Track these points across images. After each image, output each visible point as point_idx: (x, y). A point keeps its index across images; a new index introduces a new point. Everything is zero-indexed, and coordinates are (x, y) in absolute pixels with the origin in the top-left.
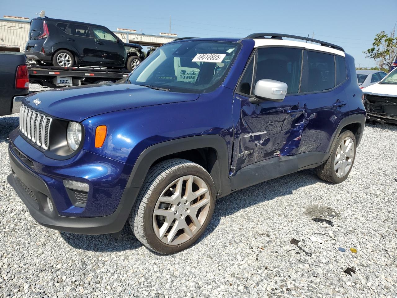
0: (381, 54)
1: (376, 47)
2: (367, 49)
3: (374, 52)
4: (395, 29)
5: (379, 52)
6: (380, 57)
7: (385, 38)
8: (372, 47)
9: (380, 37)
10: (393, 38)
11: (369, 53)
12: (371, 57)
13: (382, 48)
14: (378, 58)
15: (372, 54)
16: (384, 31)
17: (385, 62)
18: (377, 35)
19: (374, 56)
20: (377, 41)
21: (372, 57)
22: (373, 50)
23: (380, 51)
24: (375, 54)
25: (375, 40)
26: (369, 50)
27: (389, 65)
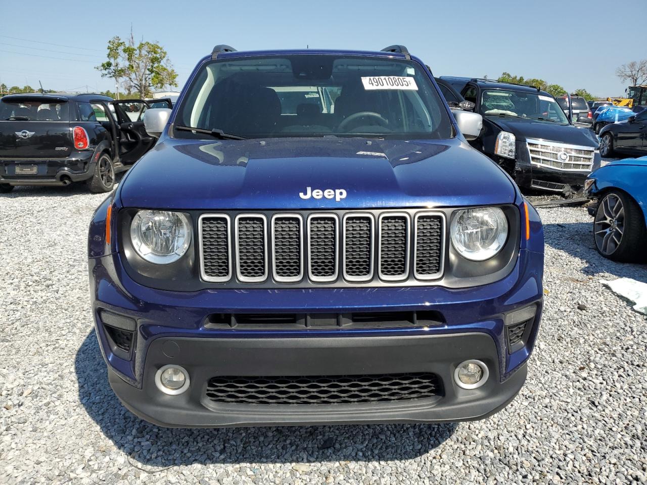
0: (122, 70)
1: (112, 61)
2: (101, 64)
3: (112, 68)
4: (133, 35)
5: (119, 69)
6: (124, 76)
7: (122, 47)
8: (106, 60)
9: (114, 45)
10: (133, 47)
11: (106, 70)
12: (109, 76)
13: (122, 62)
14: (120, 77)
15: (110, 71)
16: (118, 37)
17: (132, 84)
18: (110, 42)
19: (113, 74)
20: (113, 52)
21: (111, 75)
22: (109, 64)
23: (120, 67)
24: (114, 71)
25: (108, 49)
26: (103, 65)
27: (139, 88)
